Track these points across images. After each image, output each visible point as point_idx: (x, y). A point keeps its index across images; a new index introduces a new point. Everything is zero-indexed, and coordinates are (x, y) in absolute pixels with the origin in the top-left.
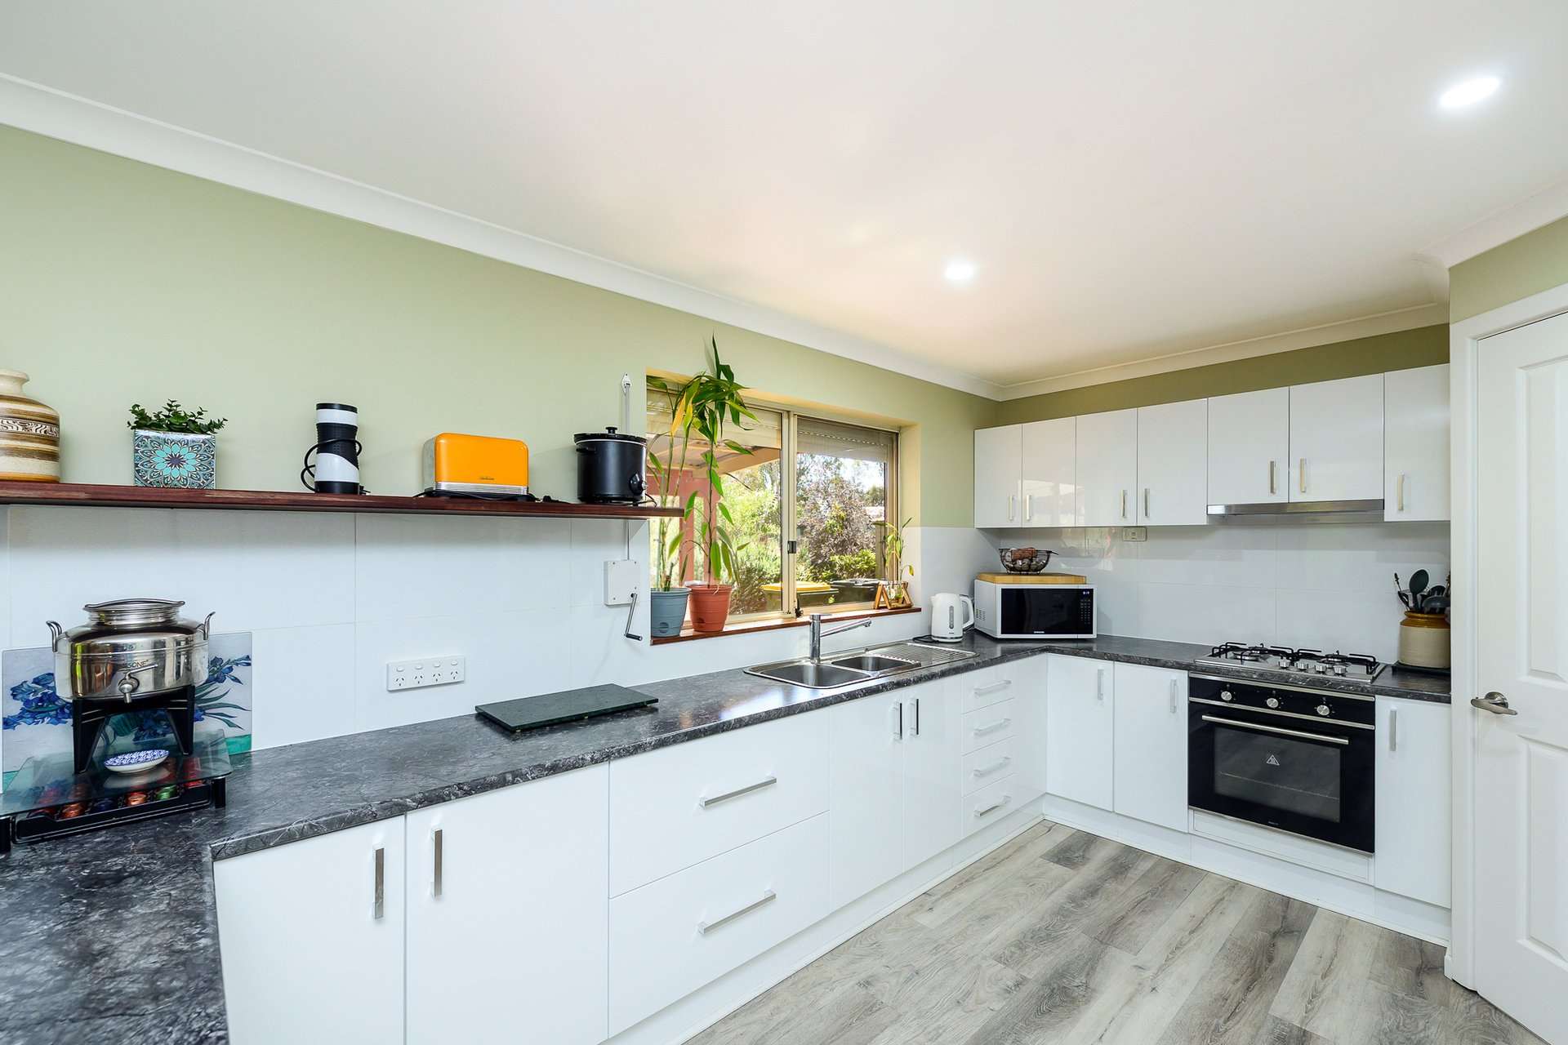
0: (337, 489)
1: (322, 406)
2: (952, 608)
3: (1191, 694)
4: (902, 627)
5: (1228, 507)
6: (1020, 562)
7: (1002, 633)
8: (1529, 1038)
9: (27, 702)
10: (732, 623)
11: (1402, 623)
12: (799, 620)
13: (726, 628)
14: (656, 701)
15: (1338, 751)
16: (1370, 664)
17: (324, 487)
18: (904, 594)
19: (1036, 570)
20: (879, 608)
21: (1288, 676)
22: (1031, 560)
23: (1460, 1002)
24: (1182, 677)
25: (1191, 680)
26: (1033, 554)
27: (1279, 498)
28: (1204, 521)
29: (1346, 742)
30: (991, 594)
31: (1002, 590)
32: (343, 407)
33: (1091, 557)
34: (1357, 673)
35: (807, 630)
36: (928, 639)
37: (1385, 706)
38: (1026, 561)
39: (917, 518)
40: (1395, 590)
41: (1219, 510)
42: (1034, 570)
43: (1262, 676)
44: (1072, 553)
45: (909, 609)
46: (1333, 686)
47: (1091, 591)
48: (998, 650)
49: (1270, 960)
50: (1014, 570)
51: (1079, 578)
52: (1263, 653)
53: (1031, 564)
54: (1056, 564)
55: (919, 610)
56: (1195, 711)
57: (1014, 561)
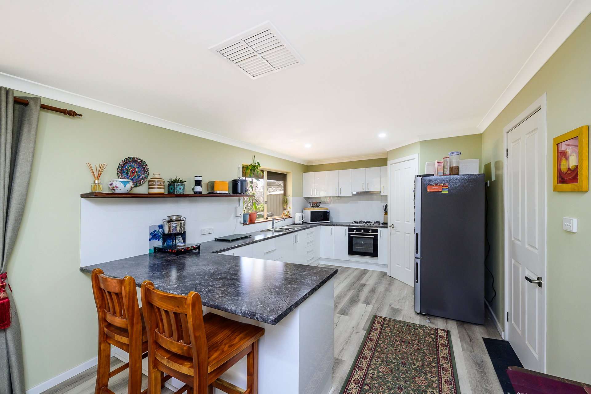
0: (198, 193)
1: (195, 177)
2: (300, 216)
3: (349, 231)
4: (288, 221)
5: (357, 192)
6: (314, 205)
7: (311, 222)
8: (396, 280)
9: (152, 236)
10: (257, 220)
11: (384, 215)
12: (268, 220)
13: (256, 222)
14: (251, 235)
15: (373, 239)
16: (378, 223)
17: (196, 193)
18: (288, 214)
19: (318, 207)
20: (283, 217)
21: (365, 226)
22: (317, 205)
23: (388, 278)
24: (347, 228)
25: (349, 228)
26: (317, 203)
27: (364, 191)
28: (351, 195)
29: (374, 237)
30: (308, 213)
31: (311, 212)
32: (199, 176)
33: (328, 203)
34: (376, 225)
35: (271, 222)
36: (294, 224)
37: (380, 229)
38: (315, 205)
39: (291, 195)
40: (383, 209)
41: (355, 193)
42: (317, 207)
43: (361, 226)
44: (324, 203)
45: (290, 217)
46: (372, 227)
47: (329, 211)
48: (310, 225)
49: (361, 277)
50: (313, 207)
51: (327, 208)
52: (361, 222)
53: (316, 205)
54: (321, 206)
55: (292, 217)
56: (349, 234)
57: (313, 205)
